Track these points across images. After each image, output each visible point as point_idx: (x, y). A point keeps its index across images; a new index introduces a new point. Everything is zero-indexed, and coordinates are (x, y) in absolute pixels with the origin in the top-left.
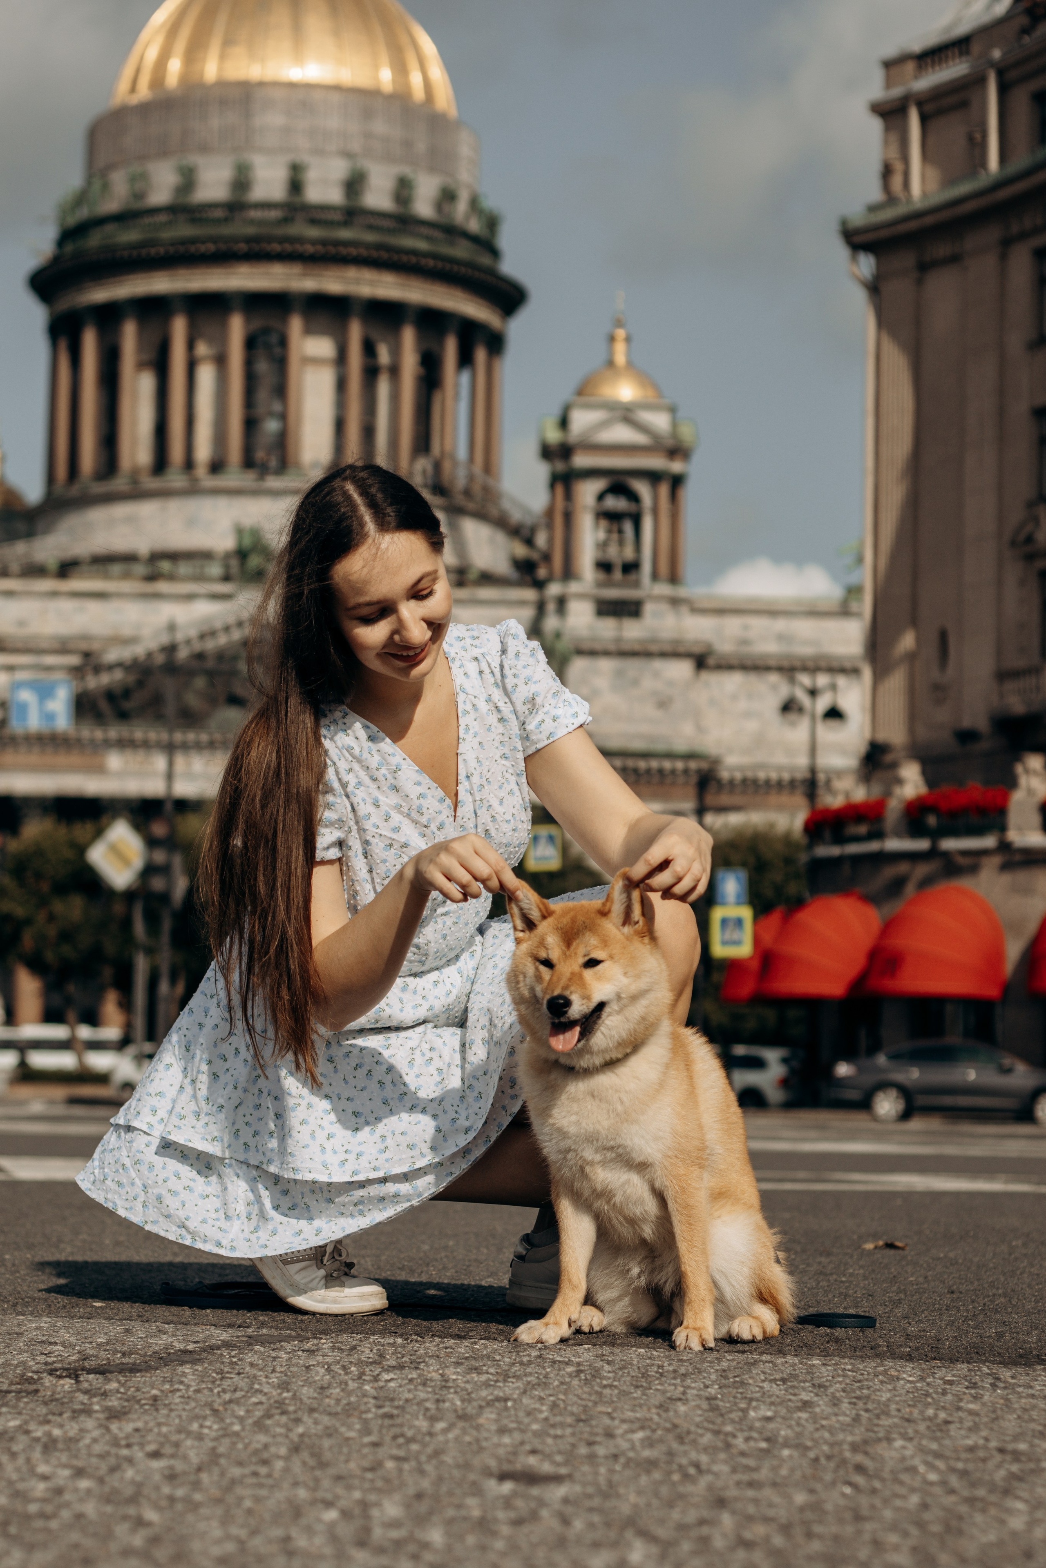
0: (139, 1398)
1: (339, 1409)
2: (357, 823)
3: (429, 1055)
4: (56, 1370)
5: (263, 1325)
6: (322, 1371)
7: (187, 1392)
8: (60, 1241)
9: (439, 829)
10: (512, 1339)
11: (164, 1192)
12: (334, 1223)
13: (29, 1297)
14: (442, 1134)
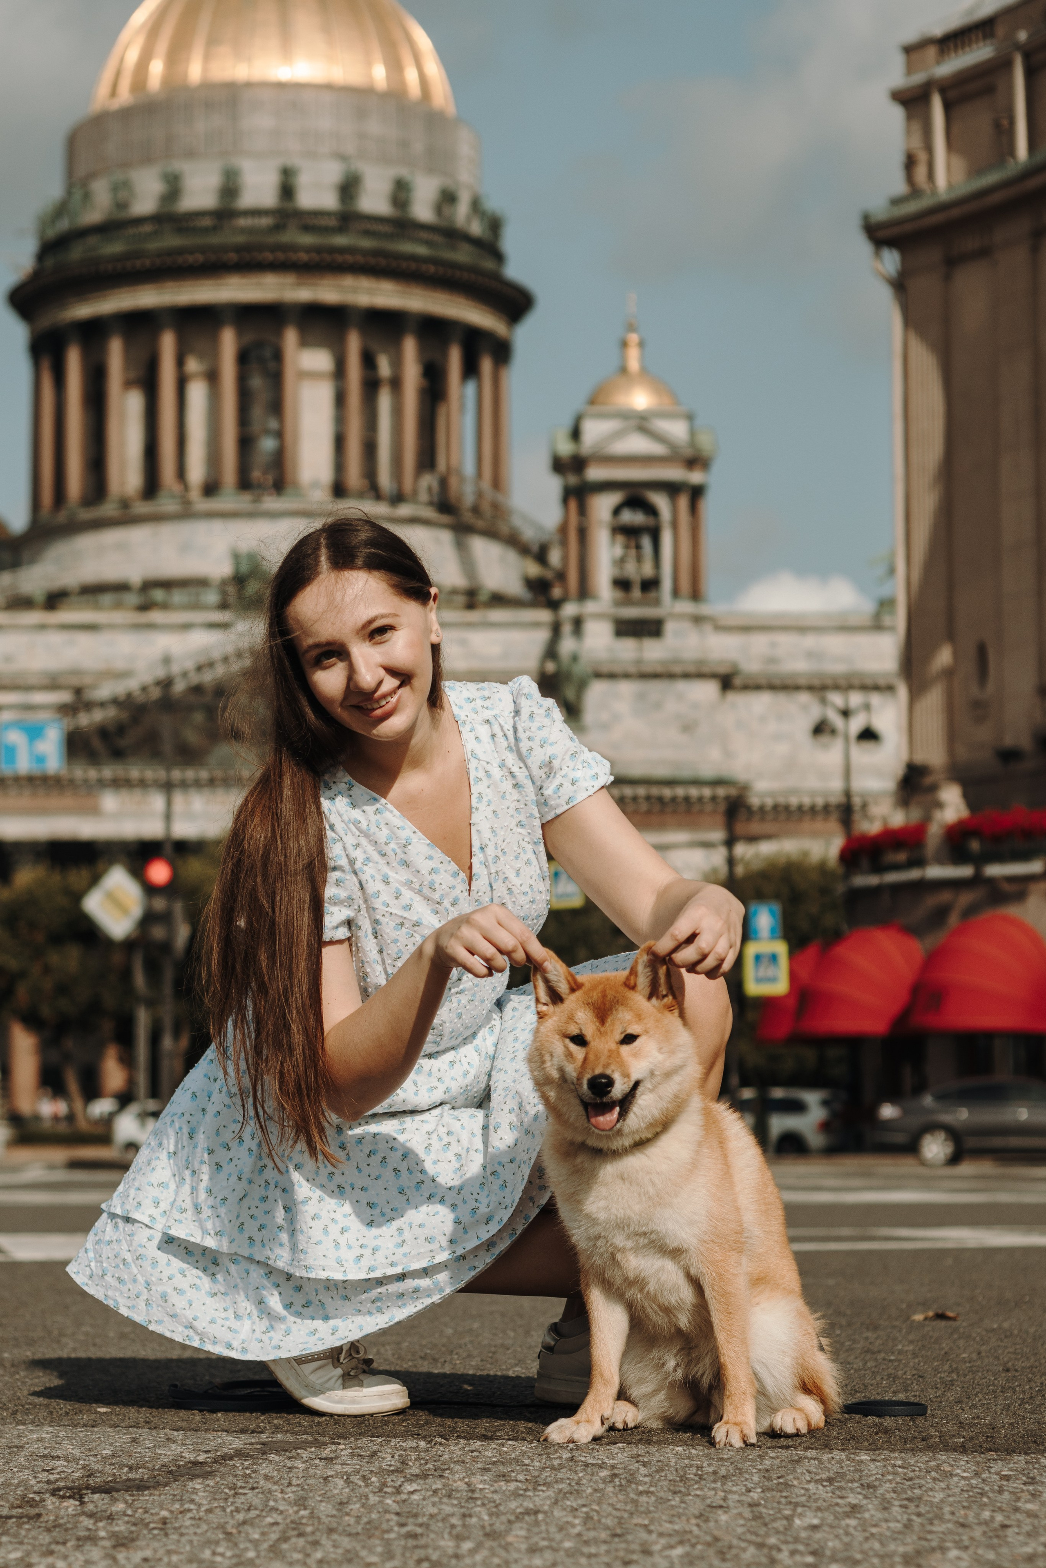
0: (147, 1521)
1: (359, 1529)
2: (366, 901)
3: (446, 1139)
4: (59, 1490)
5: (277, 1429)
6: (340, 1483)
7: (198, 1513)
8: (62, 1335)
9: (452, 905)
10: (542, 1439)
11: (170, 1290)
12: (350, 1320)
13: (30, 1404)
14: (462, 1226)
